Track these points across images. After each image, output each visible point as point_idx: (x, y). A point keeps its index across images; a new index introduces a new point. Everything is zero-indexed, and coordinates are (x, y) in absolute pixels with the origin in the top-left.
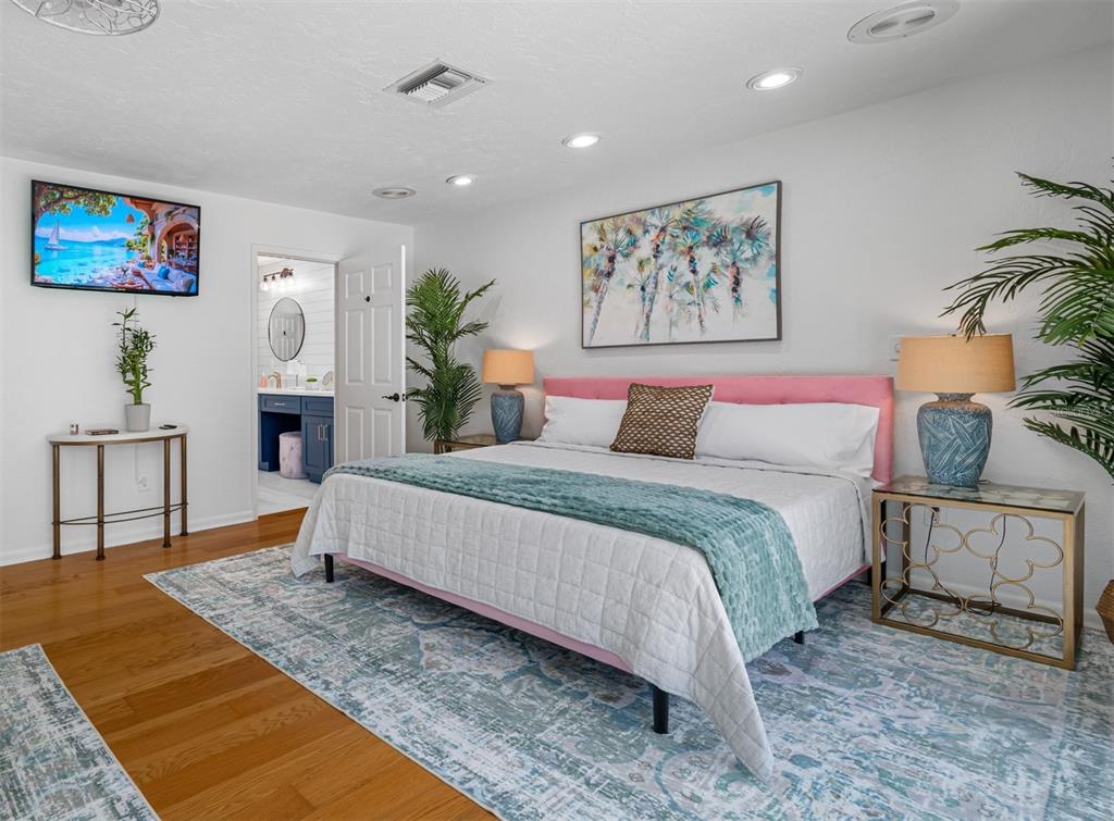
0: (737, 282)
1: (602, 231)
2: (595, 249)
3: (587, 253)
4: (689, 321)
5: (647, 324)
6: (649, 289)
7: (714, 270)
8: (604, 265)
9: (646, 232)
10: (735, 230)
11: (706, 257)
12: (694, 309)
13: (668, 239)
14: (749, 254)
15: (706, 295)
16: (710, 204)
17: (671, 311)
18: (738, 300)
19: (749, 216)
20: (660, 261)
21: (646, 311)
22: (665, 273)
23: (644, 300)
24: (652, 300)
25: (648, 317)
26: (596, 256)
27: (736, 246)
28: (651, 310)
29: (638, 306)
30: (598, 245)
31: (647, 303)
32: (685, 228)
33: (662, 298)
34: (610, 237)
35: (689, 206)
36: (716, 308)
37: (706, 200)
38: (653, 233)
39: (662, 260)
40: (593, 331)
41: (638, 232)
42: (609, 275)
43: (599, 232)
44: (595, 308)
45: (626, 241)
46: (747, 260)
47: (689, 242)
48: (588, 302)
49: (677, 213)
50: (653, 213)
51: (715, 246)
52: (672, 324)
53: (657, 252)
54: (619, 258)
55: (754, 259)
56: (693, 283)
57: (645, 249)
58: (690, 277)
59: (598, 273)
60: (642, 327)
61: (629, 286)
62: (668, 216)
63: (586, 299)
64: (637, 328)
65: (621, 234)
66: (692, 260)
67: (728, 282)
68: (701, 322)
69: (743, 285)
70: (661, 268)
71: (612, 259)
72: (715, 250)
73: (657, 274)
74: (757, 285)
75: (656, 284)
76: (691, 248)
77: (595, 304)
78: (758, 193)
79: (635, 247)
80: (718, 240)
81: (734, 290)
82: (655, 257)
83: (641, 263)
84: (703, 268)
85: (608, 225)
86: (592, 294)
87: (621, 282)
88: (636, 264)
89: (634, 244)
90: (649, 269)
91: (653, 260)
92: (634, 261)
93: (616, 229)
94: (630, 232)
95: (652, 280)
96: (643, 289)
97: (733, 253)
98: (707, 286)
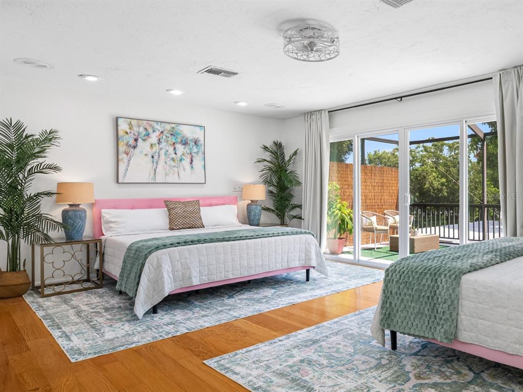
0: (192, 161)
1: (130, 124)
2: (127, 133)
3: (121, 133)
4: (174, 174)
5: (155, 174)
6: (156, 158)
7: (183, 154)
8: (132, 142)
9: (154, 131)
10: (191, 140)
11: (180, 148)
12: (176, 169)
13: (164, 137)
14: (195, 150)
15: (180, 164)
16: (182, 128)
17: (166, 169)
18: (192, 167)
19: (196, 136)
20: (161, 146)
21: (154, 168)
22: (163, 152)
23: (153, 162)
24: (157, 163)
25: (155, 170)
26: (127, 136)
27: (191, 147)
28: (157, 168)
29: (150, 165)
30: (128, 131)
31: (155, 164)
32: (172, 134)
33: (161, 163)
34: (136, 129)
35: (174, 126)
36: (184, 169)
37: (181, 125)
38: (157, 133)
39: (162, 145)
40: (125, 175)
41: (150, 130)
42: (135, 147)
43: (129, 125)
44: (126, 164)
45: (144, 133)
46: (195, 153)
47: (174, 141)
48: (122, 159)
49: (168, 127)
50: (157, 124)
51: (184, 145)
52: (166, 174)
53: (159, 142)
54: (140, 140)
55: (197, 153)
56: (175, 158)
57: (154, 138)
58: (174, 156)
59: (127, 145)
60: (152, 174)
61: (146, 155)
62: (164, 127)
63: (120, 157)
64: (150, 175)
65: (141, 129)
66: (175, 149)
67: (189, 160)
68: (178, 175)
69: (194, 162)
70: (161, 149)
71: (136, 140)
72: (183, 146)
73: (159, 151)
74: (198, 162)
75: (159, 156)
76: (174, 143)
77: (126, 161)
78: (198, 128)
79: (149, 137)
80: (185, 143)
81: (191, 163)
82: (158, 144)
83: (152, 145)
84: (179, 153)
85: (134, 122)
86: (125, 156)
87: (141, 152)
88: (149, 145)
89: (148, 135)
90: (156, 148)
91: (158, 145)
92: (148, 143)
93: (139, 126)
94: (146, 129)
95: (157, 154)
96: (153, 157)
97: (190, 149)
98: (181, 160)
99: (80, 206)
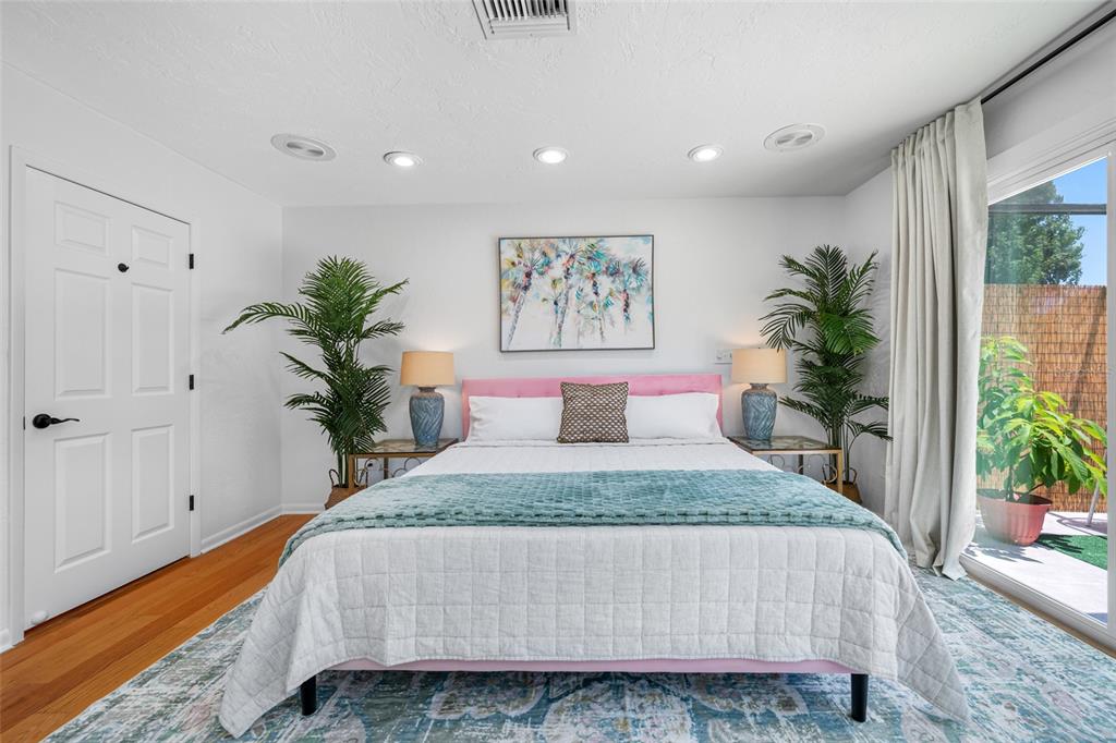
0: (627, 305)
1: (519, 248)
2: (513, 264)
3: (505, 266)
4: (593, 332)
5: (559, 333)
6: (561, 304)
7: (611, 294)
8: (522, 279)
9: (559, 256)
10: (625, 265)
11: (605, 283)
12: (596, 323)
13: (576, 264)
14: (634, 285)
15: (605, 313)
16: (608, 243)
17: (579, 323)
18: (627, 318)
19: (635, 256)
20: (570, 282)
21: (559, 322)
22: (573, 293)
23: (557, 312)
24: (563, 313)
25: (560, 327)
26: (514, 270)
27: (626, 278)
28: (562, 322)
29: (552, 318)
30: (516, 260)
31: (559, 315)
32: (589, 258)
33: (571, 313)
34: (527, 255)
35: (593, 241)
36: (612, 323)
37: (606, 239)
38: (564, 258)
39: (573, 280)
40: (511, 337)
41: (552, 255)
42: (526, 288)
43: (517, 250)
44: (513, 317)
45: (542, 261)
46: (633, 289)
47: (593, 270)
48: (507, 310)
49: (583, 245)
50: (564, 242)
51: (612, 275)
52: (580, 334)
53: (568, 274)
54: (535, 275)
55: (638, 289)
56: (595, 302)
57: (558, 270)
58: (593, 298)
59: (515, 285)
60: (555, 335)
61: (544, 300)
62: (576, 246)
63: (504, 307)
64: (551, 336)
65: (537, 255)
66: (595, 285)
67: (621, 304)
68: (602, 333)
69: (631, 307)
70: (570, 288)
71: (528, 275)
72: (612, 279)
73: (567, 292)
74: (639, 308)
75: (567, 300)
76: (594, 274)
77: (513, 313)
78: (640, 240)
79: (549, 268)
80: (614, 272)
81: (625, 310)
82: (566, 277)
83: (554, 281)
84: (603, 292)
85: (525, 244)
86: (510, 304)
87: (537, 296)
88: (550, 282)
89: (548, 264)
90: (561, 287)
91: (564, 280)
92: (548, 279)
93: (533, 250)
94: (544, 254)
95: (563, 296)
96: (556, 303)
97: (624, 283)
98: (606, 305)
99: (436, 391)
